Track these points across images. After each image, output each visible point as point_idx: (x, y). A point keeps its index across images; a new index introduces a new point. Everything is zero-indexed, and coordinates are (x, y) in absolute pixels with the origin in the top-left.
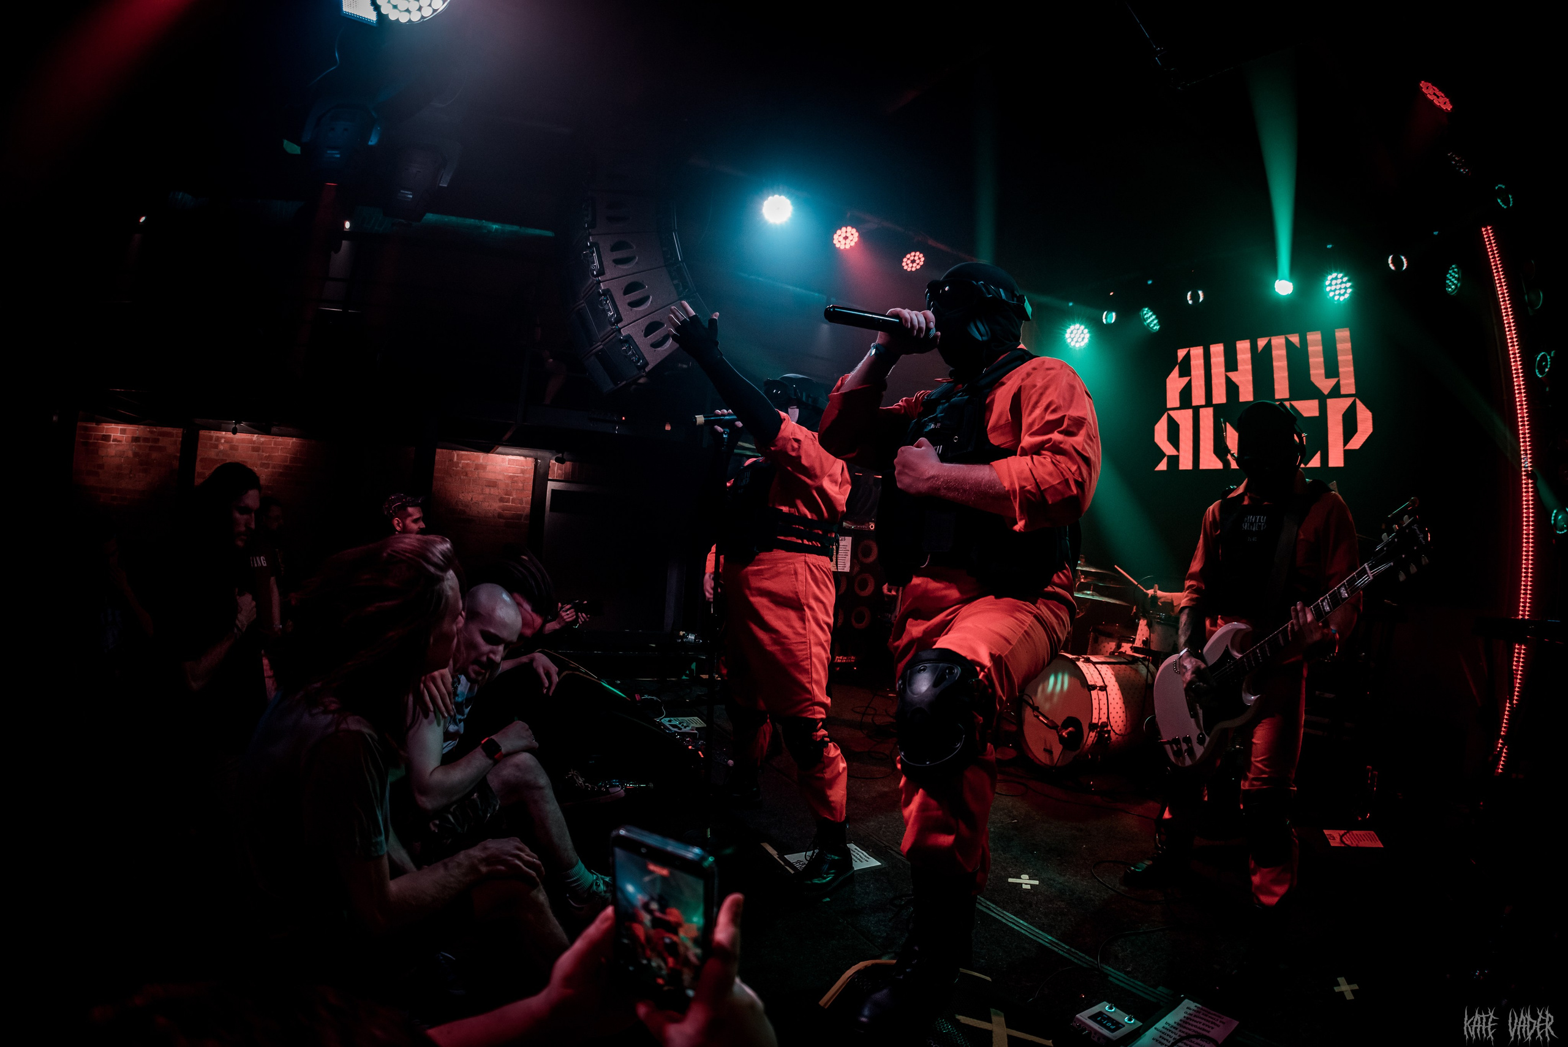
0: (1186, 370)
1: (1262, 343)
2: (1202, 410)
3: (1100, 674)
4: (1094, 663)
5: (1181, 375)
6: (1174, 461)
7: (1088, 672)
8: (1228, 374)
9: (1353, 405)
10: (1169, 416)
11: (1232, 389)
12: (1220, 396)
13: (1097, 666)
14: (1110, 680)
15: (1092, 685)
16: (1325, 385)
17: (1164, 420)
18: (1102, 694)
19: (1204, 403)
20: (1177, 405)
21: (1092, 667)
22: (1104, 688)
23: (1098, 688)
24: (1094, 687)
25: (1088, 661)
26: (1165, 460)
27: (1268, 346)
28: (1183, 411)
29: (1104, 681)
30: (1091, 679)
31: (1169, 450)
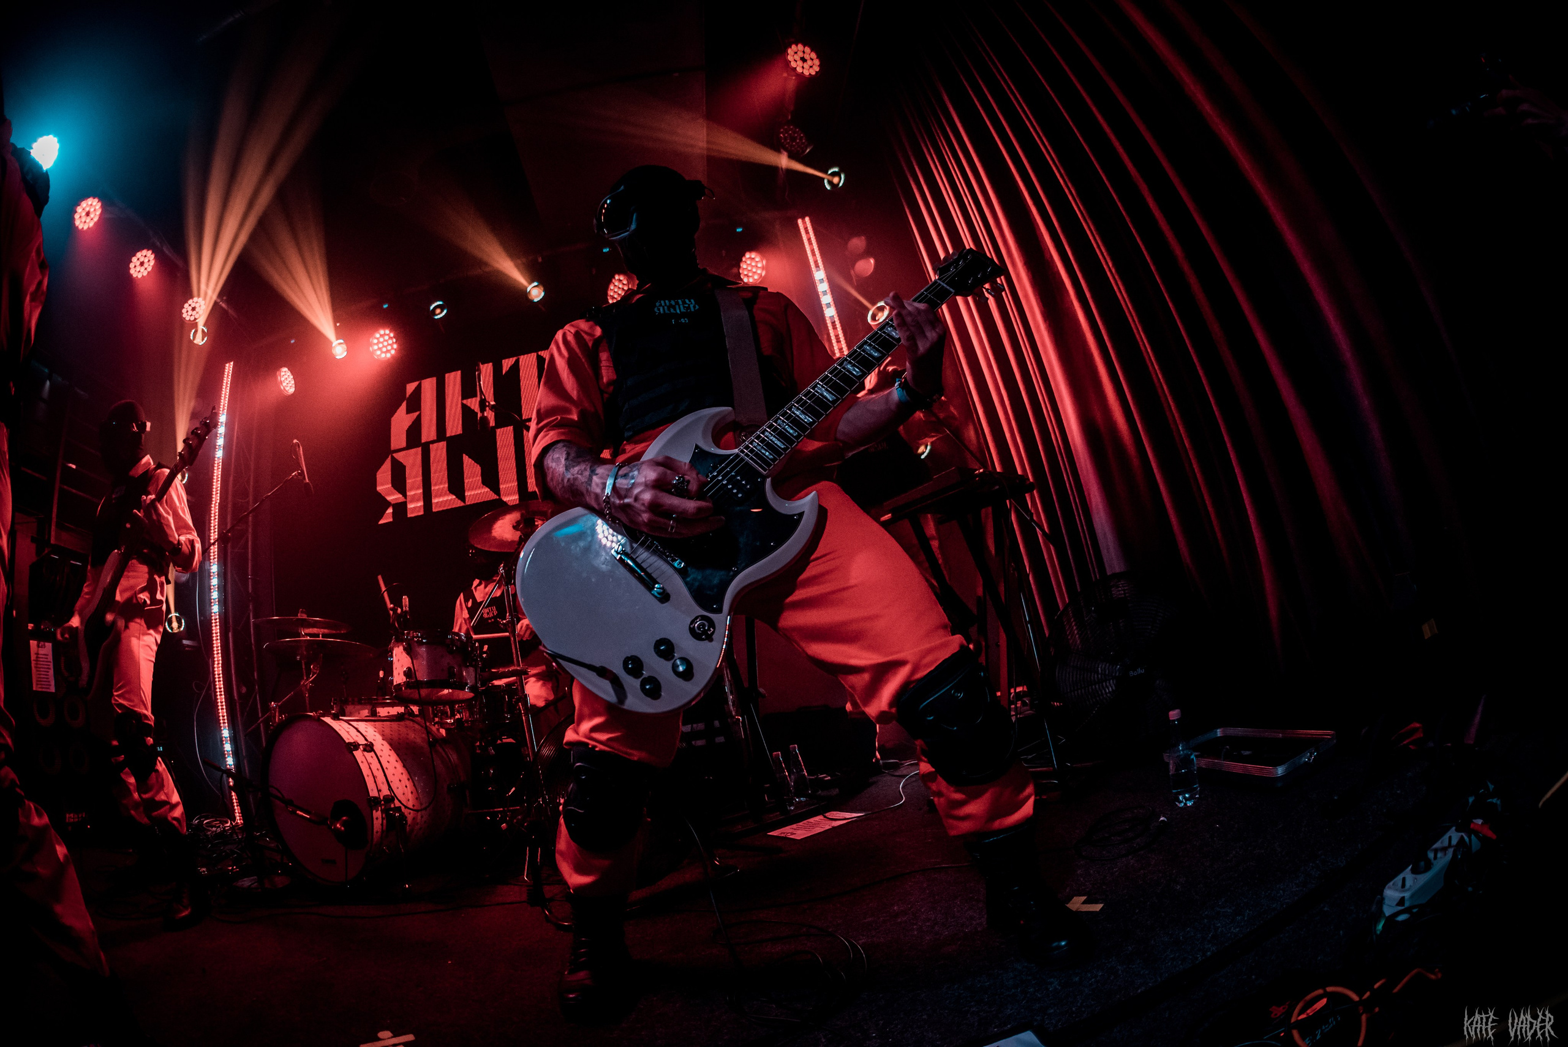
0: (415, 404)
1: (507, 364)
2: (433, 447)
3: (358, 731)
4: (347, 722)
5: (409, 411)
6: (400, 509)
7: (340, 728)
8: (465, 402)
10: (393, 459)
11: (469, 416)
12: (454, 427)
13: (351, 723)
14: (374, 738)
15: (350, 744)
17: (387, 465)
18: (368, 755)
19: (436, 438)
20: (404, 444)
21: (345, 725)
22: (369, 747)
23: (361, 747)
24: (356, 746)
25: (336, 717)
26: (390, 510)
27: (515, 367)
28: (413, 451)
29: (366, 740)
30: (349, 737)
31: (394, 497)
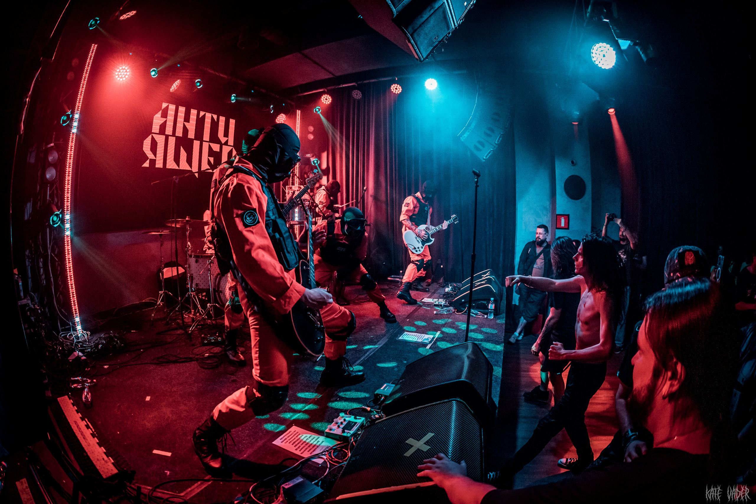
0: (165, 114)
1: (202, 114)
2: (170, 137)
5: (162, 117)
6: (153, 162)
8: (185, 123)
9: (232, 150)
10: (153, 137)
11: (185, 130)
12: (179, 133)
16: (223, 140)
17: (149, 139)
19: (171, 134)
20: (158, 132)
26: (148, 161)
27: (204, 116)
28: (161, 136)
31: (151, 156)
